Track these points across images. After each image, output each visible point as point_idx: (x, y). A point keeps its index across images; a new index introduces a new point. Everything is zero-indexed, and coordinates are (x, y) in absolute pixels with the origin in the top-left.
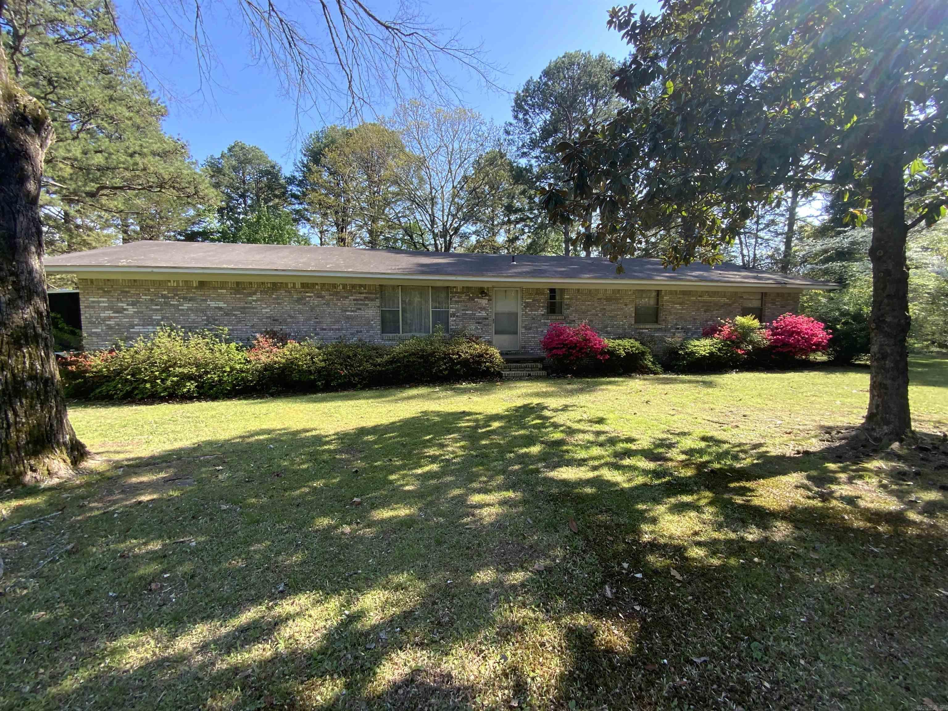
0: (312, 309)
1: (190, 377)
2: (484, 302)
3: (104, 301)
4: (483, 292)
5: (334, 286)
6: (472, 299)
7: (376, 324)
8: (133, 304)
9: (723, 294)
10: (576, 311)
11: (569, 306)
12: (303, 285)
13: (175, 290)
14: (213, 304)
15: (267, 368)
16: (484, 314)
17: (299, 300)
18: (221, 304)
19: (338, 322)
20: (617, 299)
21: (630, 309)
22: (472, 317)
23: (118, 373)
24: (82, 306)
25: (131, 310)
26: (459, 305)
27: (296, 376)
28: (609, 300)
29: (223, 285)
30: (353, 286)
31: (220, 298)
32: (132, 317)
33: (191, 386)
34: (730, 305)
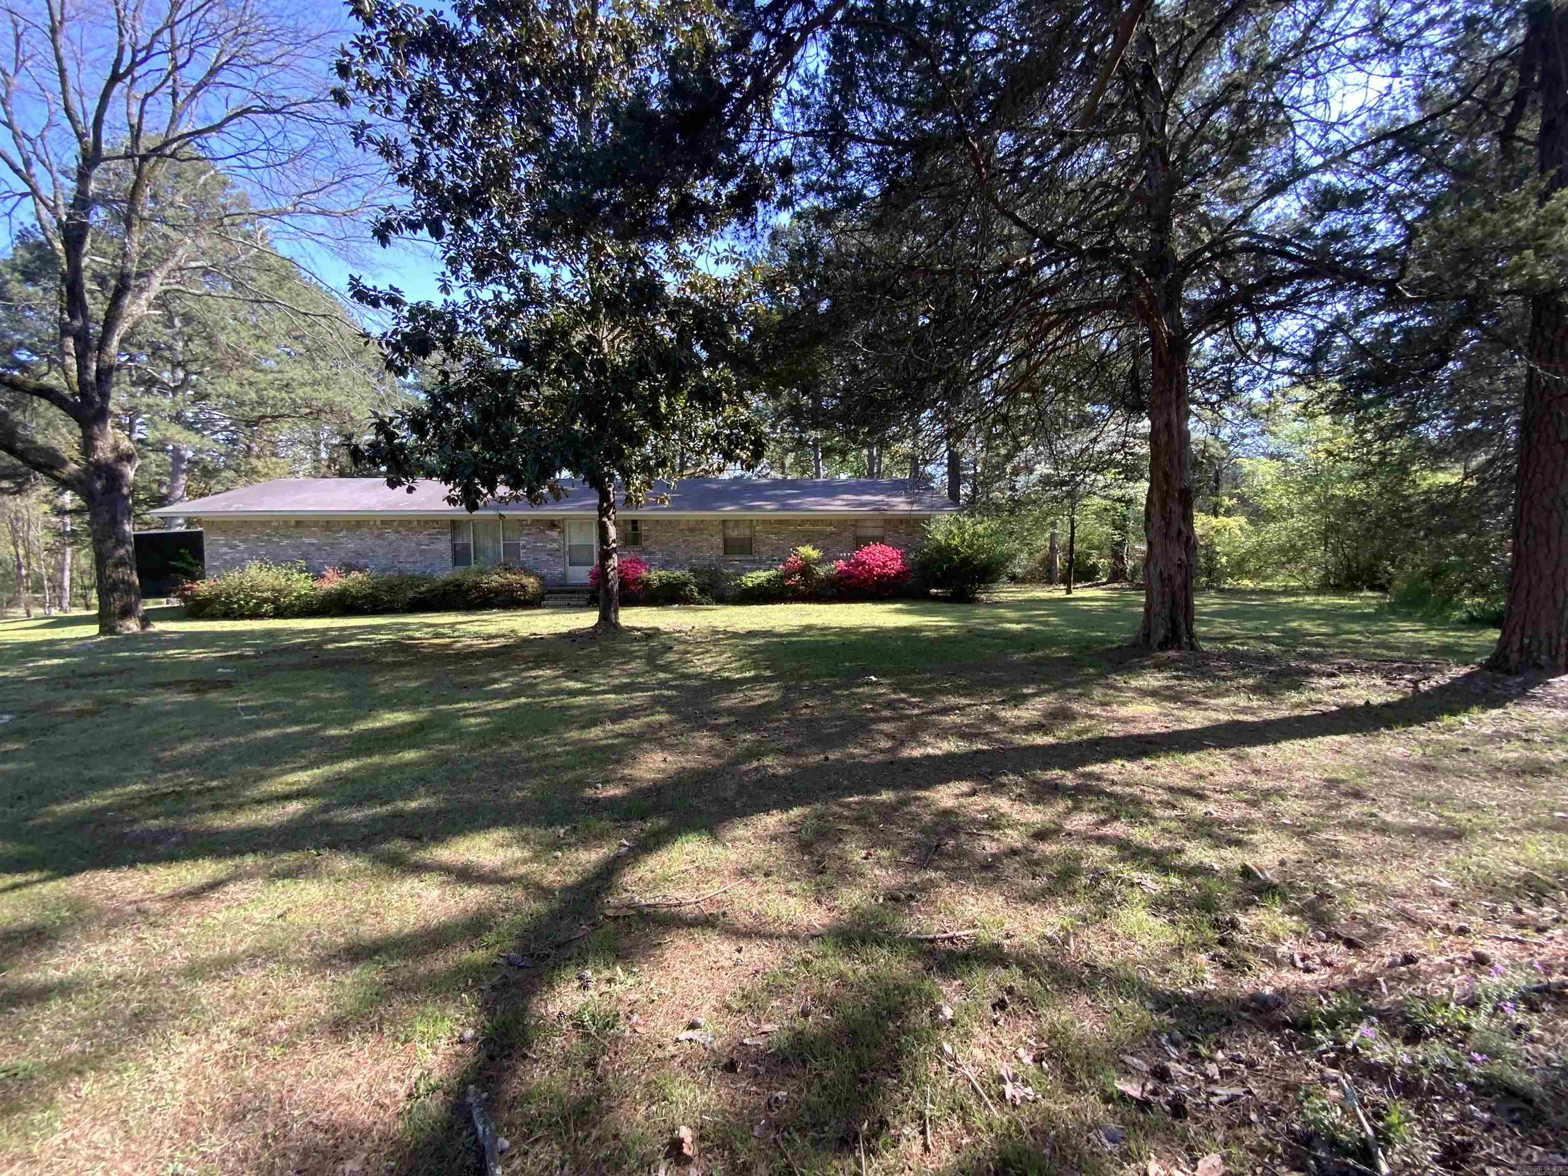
0: (390, 544)
1: (266, 600)
2: (554, 534)
3: (222, 540)
4: (553, 524)
5: (410, 522)
6: (543, 531)
7: (448, 556)
8: (244, 541)
9: (830, 523)
10: (656, 543)
11: (647, 538)
12: (383, 522)
13: (276, 529)
14: (307, 541)
15: (329, 594)
16: (555, 546)
17: (379, 536)
18: (314, 541)
19: (413, 555)
20: (702, 530)
21: (718, 540)
22: (542, 549)
23: (218, 596)
24: (205, 543)
25: (242, 546)
26: (530, 538)
27: (349, 601)
28: (692, 530)
29: (316, 524)
30: (426, 522)
31: (312, 535)
32: (243, 552)
33: (267, 607)
34: (839, 534)
